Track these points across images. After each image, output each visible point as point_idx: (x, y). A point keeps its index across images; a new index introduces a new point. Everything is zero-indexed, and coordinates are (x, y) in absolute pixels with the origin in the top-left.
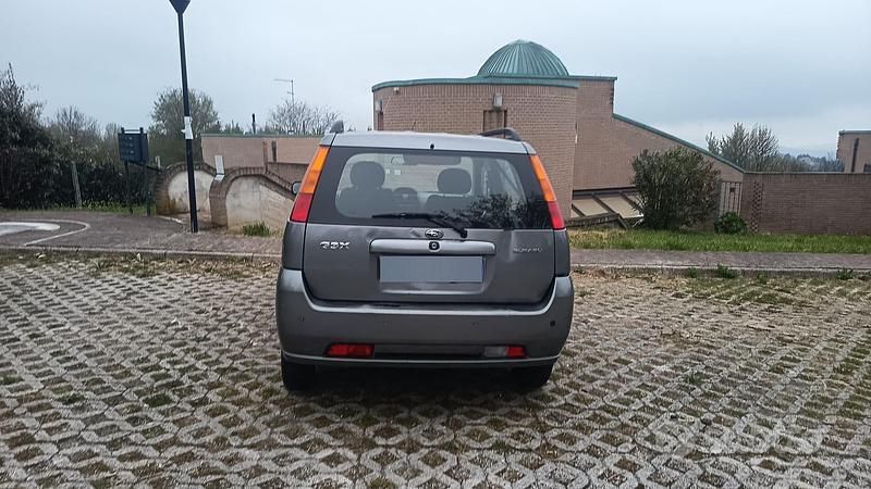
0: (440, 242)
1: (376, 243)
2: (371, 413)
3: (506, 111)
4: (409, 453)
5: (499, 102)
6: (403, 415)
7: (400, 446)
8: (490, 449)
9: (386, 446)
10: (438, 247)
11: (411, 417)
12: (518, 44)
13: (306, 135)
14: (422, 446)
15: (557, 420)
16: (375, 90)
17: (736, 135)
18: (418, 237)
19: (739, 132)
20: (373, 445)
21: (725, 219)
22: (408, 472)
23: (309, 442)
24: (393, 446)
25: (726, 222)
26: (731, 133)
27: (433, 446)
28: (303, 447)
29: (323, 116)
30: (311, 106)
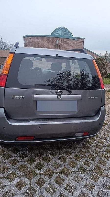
0: (61, 95)
1: (35, 96)
2: (33, 156)
3: (59, 45)
4: (49, 177)
5: (58, 43)
6: (44, 156)
7: (45, 174)
8: (78, 171)
9: (40, 174)
10: (60, 97)
11: (47, 156)
12: (61, 28)
13: (5, 50)
14: (54, 173)
15: (96, 153)
16: (24, 37)
17: (106, 54)
18: (53, 93)
19: (107, 53)
20: (35, 174)
21: (108, 75)
22: (51, 190)
23: (9, 175)
24: (43, 174)
25: (109, 76)
26: (105, 54)
27: (58, 172)
28: (7, 178)
29: (10, 45)
30: (6, 42)
